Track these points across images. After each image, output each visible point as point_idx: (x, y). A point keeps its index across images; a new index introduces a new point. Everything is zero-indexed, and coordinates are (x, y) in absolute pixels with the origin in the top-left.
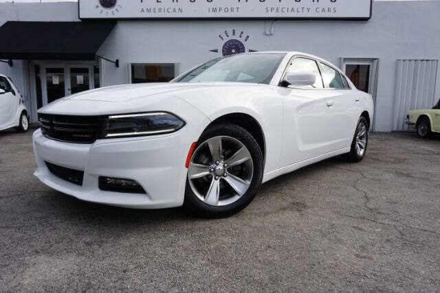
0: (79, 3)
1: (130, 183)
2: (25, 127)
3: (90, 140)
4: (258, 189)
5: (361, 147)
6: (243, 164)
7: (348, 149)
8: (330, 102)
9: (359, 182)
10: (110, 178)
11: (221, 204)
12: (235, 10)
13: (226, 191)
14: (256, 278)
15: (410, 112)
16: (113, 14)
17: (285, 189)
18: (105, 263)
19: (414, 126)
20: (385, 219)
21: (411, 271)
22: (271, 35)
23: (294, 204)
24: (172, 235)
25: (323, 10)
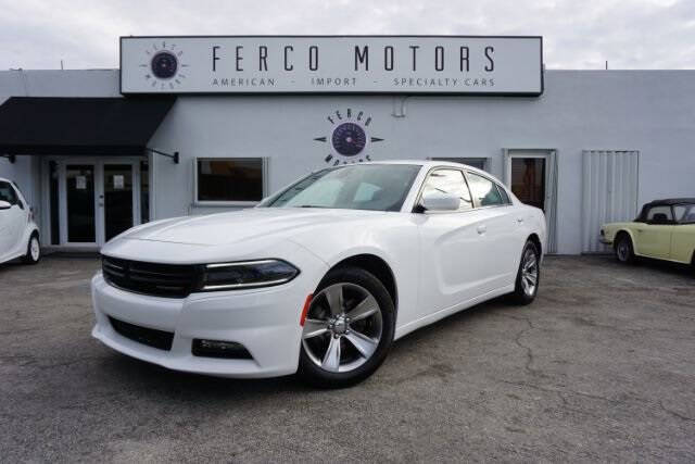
0: (120, 70)
1: (232, 346)
2: (35, 255)
3: (182, 294)
4: (389, 349)
5: (530, 283)
6: (370, 318)
7: (511, 287)
8: (481, 227)
9: (524, 334)
10: (207, 340)
11: (343, 369)
12: (351, 82)
13: (349, 353)
14: (389, 457)
15: (605, 226)
16: (172, 88)
17: (426, 348)
18: (208, 446)
19: (612, 246)
20: (550, 383)
21: (566, 444)
22: (403, 116)
23: (435, 367)
24: (283, 411)
25: (476, 82)
